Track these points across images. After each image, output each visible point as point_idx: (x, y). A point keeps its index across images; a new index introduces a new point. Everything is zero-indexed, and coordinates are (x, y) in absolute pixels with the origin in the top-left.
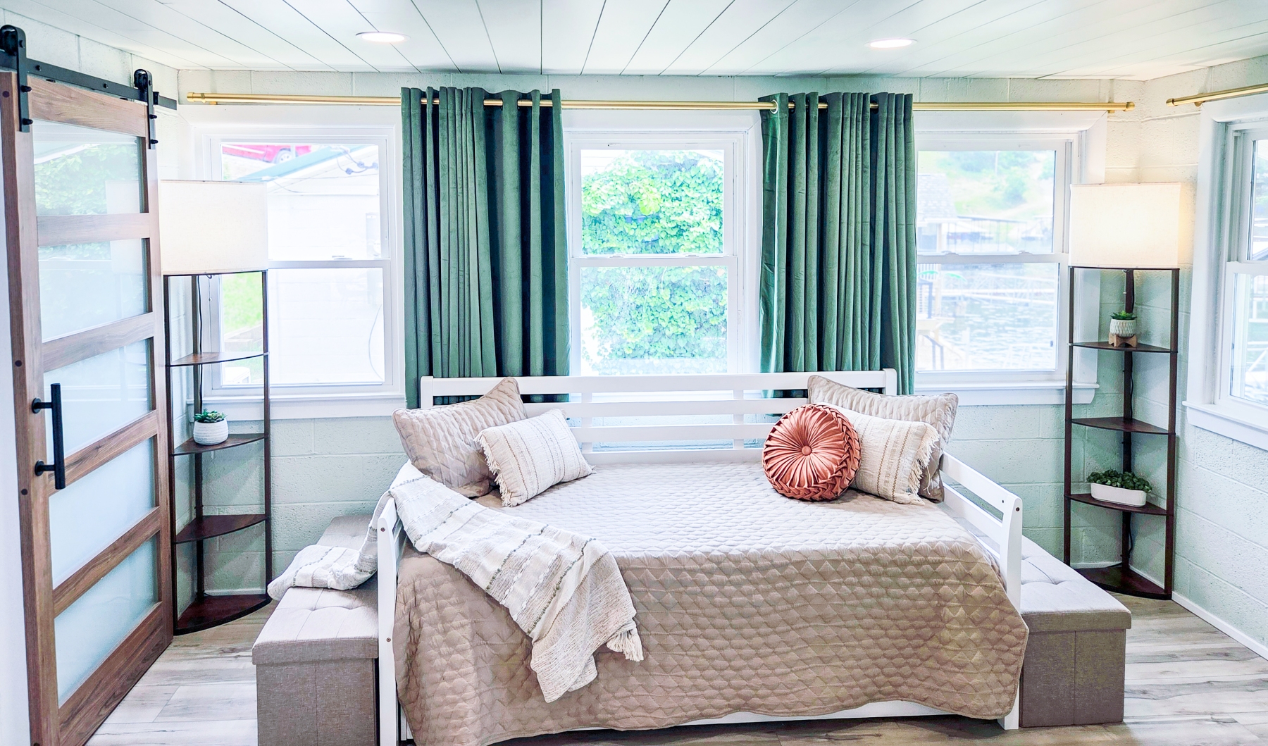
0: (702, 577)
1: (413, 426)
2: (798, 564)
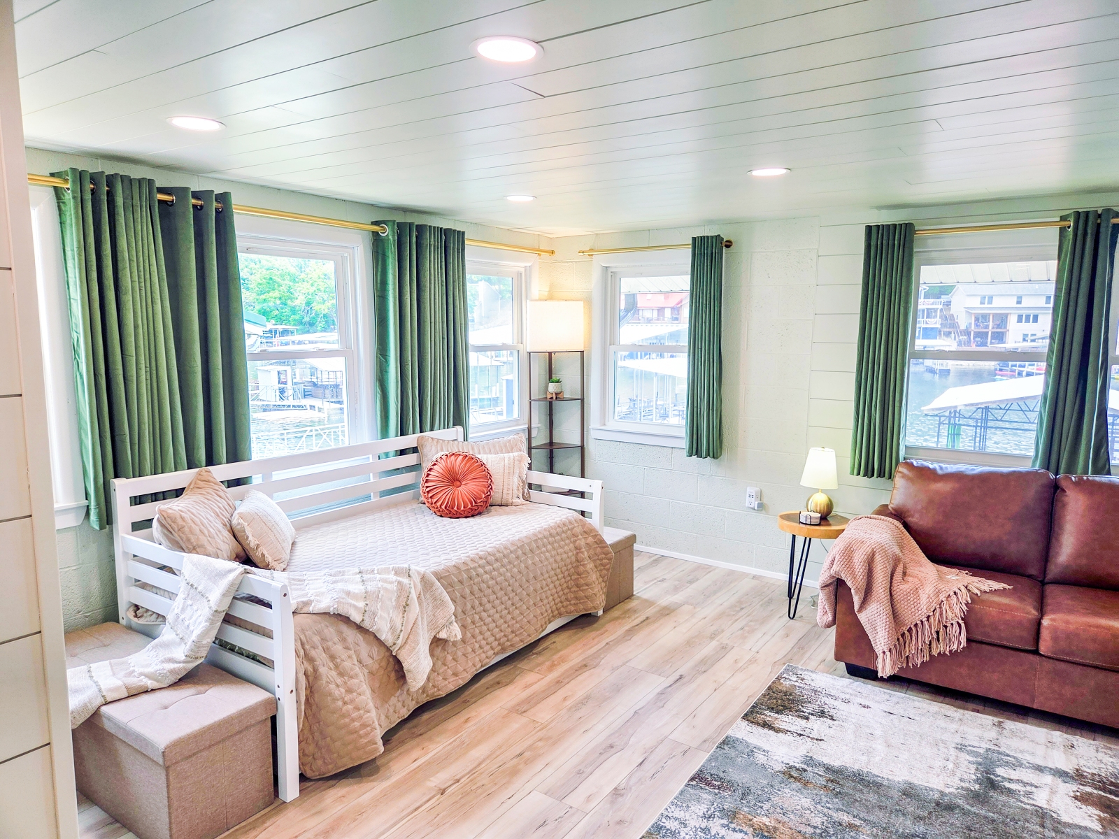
0: (481, 571)
1: (183, 519)
2: (522, 547)
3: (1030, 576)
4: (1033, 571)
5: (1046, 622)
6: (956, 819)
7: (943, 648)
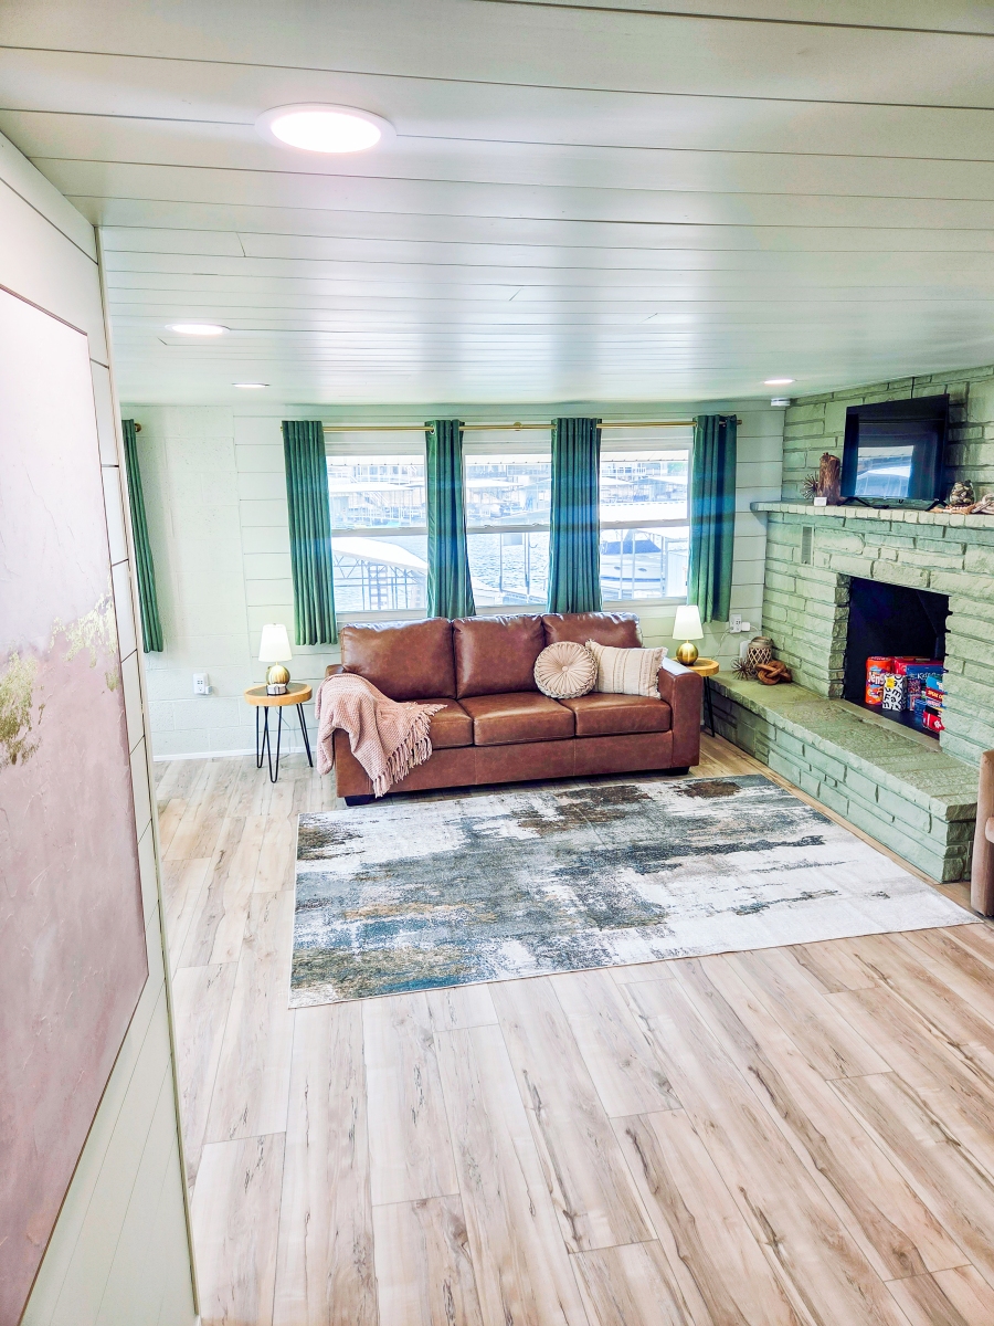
3: (448, 697)
4: (449, 693)
5: (476, 723)
6: (469, 861)
7: (418, 761)
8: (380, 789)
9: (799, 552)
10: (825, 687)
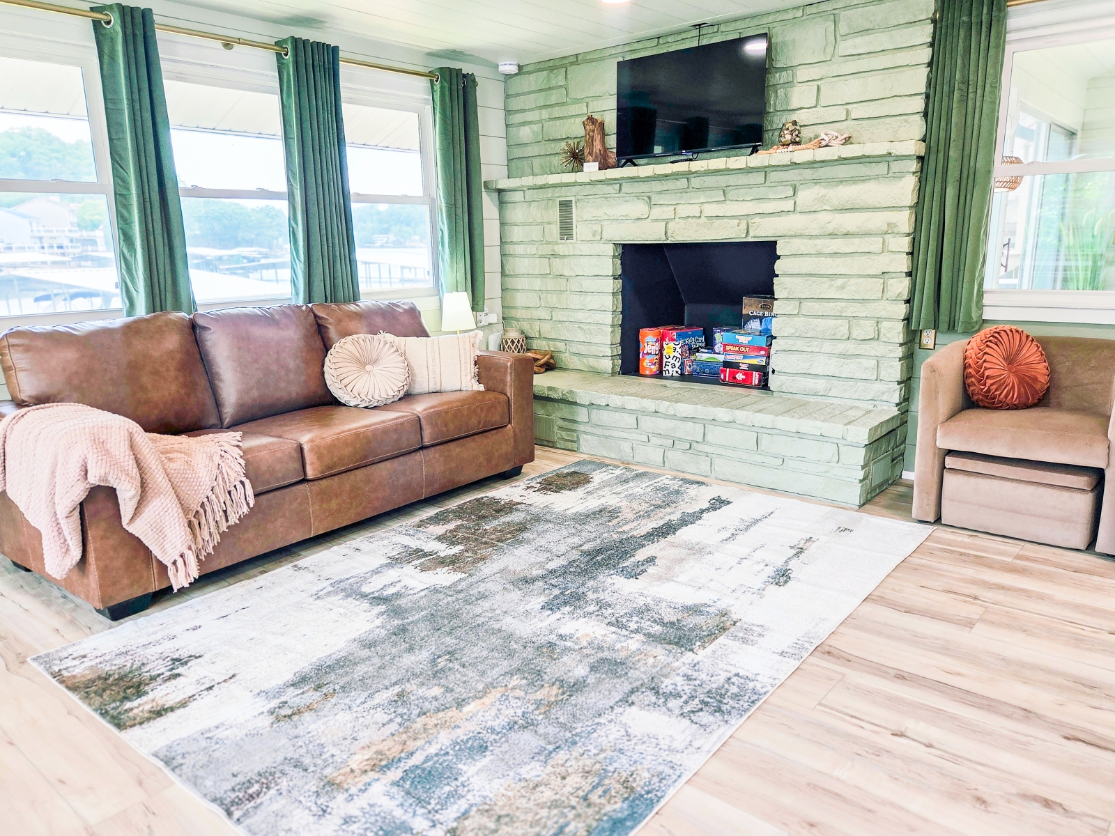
4: (213, 420)
5: (306, 445)
6: (419, 632)
7: (234, 519)
8: (179, 580)
9: (555, 229)
10: (607, 365)
